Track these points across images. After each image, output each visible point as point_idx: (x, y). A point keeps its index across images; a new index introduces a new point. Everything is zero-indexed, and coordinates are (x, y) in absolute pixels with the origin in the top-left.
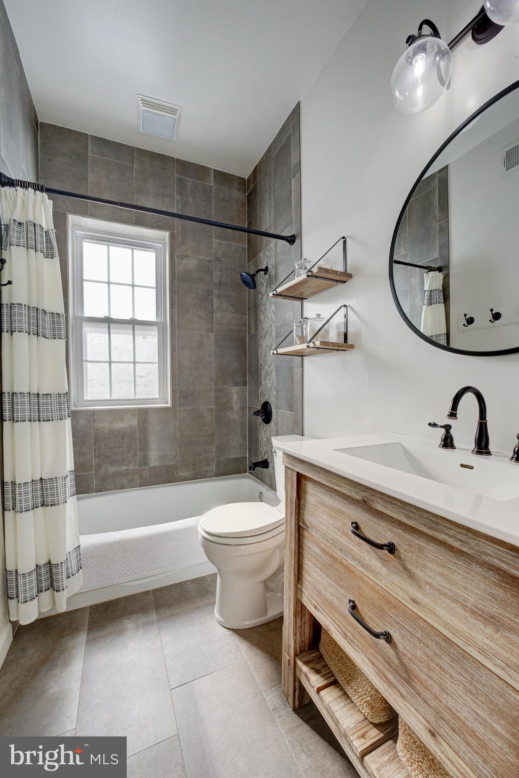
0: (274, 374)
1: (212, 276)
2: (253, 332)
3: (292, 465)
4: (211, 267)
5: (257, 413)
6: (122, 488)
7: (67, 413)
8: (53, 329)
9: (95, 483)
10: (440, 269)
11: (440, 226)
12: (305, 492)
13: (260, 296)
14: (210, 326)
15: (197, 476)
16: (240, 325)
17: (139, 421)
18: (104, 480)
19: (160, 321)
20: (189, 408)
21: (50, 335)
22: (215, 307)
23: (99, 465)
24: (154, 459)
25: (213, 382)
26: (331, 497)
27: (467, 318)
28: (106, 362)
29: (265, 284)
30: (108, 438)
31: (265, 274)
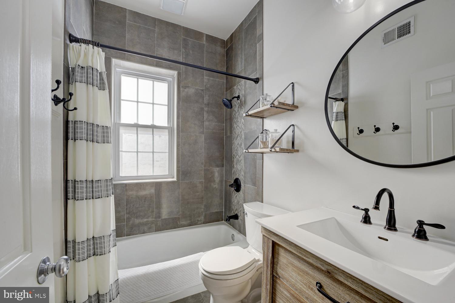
0: (243, 162)
1: (204, 100)
2: (229, 134)
3: (269, 235)
4: (203, 93)
5: (231, 186)
6: (144, 233)
7: (111, 192)
8: (103, 137)
9: (126, 230)
10: (342, 100)
11: (343, 74)
12: (278, 254)
13: (234, 113)
14: (202, 130)
15: (192, 224)
16: (220, 130)
17: (155, 190)
18: (132, 228)
19: (170, 126)
20: (188, 181)
21: (101, 140)
22: (205, 119)
23: (129, 219)
24: (165, 213)
25: (203, 165)
26: (299, 262)
27: (359, 129)
28: (135, 152)
29: (237, 106)
30: (135, 201)
31: (238, 100)
